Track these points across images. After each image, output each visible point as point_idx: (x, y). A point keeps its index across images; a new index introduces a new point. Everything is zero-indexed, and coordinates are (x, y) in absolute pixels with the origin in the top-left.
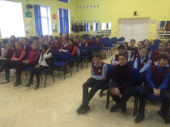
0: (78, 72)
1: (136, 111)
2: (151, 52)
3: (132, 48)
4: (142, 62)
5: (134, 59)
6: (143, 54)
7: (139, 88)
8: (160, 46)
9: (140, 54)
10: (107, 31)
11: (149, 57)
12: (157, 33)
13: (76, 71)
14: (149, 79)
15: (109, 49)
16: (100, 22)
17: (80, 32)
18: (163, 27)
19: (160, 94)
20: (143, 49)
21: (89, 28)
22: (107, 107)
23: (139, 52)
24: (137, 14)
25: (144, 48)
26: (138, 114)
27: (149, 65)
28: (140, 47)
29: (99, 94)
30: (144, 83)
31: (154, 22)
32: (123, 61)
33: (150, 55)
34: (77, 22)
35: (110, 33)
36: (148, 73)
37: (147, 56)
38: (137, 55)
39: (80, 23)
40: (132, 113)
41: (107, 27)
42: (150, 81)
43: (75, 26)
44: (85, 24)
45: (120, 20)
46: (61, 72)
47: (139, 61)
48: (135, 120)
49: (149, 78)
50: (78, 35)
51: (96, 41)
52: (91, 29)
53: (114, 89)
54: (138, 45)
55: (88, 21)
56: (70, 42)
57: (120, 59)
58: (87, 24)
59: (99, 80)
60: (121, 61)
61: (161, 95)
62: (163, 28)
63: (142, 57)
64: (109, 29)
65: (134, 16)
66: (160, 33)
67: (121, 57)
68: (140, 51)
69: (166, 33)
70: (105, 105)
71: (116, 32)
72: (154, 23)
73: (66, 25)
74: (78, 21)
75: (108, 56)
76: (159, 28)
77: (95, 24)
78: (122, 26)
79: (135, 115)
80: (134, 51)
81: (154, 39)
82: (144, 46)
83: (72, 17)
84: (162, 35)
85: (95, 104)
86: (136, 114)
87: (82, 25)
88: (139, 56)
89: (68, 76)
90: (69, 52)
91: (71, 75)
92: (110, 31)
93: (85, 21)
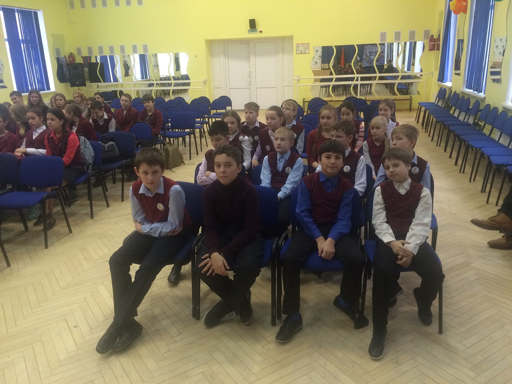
0: (92, 217)
1: (279, 309)
2: (303, 134)
3: (251, 127)
4: (280, 165)
5: (260, 160)
6: (283, 143)
7: (280, 242)
8: (323, 118)
9: (276, 143)
10: (178, 79)
11: (300, 151)
12: (316, 80)
13: (87, 214)
14: (302, 214)
15: (189, 134)
16: (150, 52)
17: (88, 83)
18: (329, 63)
19: (334, 250)
20: (281, 129)
21: (119, 71)
22: (196, 314)
23: (273, 138)
24: (259, 27)
25: (283, 125)
26: (284, 316)
27: (300, 173)
28: (273, 122)
29: (169, 279)
30: (291, 226)
31: (304, 49)
32: (229, 170)
33: (300, 145)
34: (75, 53)
35: (188, 84)
36: (299, 197)
37: (293, 149)
38: (268, 148)
39: (85, 54)
40: (269, 318)
41: (178, 68)
42: (306, 219)
43: (68, 65)
44: (104, 58)
45: (211, 44)
46: (30, 224)
47: (273, 164)
48: (277, 338)
49: (303, 211)
50: (81, 96)
51: (145, 111)
52: (127, 74)
53: (210, 257)
54: (267, 119)
55: (111, 49)
56: (52, 119)
57: (219, 166)
58: (112, 58)
59: (163, 234)
60: (222, 169)
61: (336, 253)
62: (329, 66)
63: (281, 153)
64: (184, 71)
65: (249, 31)
66: (322, 80)
67: (221, 158)
68: (273, 134)
69: (337, 80)
70: (189, 311)
71: (205, 83)
72: (305, 53)
73: (37, 61)
74: (79, 51)
75: (186, 157)
76: (318, 67)
77: (137, 57)
78: (220, 62)
79: (277, 321)
80: (257, 138)
81: (310, 97)
82: (283, 118)
83: (53, 35)
84: (329, 86)
85: (157, 311)
86: (279, 318)
87: (93, 60)
88: (273, 149)
89: (60, 236)
90: (53, 154)
91: (71, 231)
92: (187, 77)
93: (101, 49)
